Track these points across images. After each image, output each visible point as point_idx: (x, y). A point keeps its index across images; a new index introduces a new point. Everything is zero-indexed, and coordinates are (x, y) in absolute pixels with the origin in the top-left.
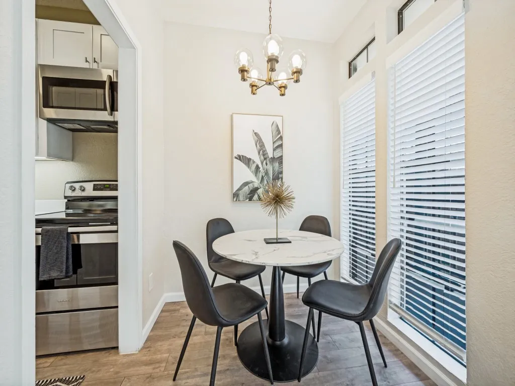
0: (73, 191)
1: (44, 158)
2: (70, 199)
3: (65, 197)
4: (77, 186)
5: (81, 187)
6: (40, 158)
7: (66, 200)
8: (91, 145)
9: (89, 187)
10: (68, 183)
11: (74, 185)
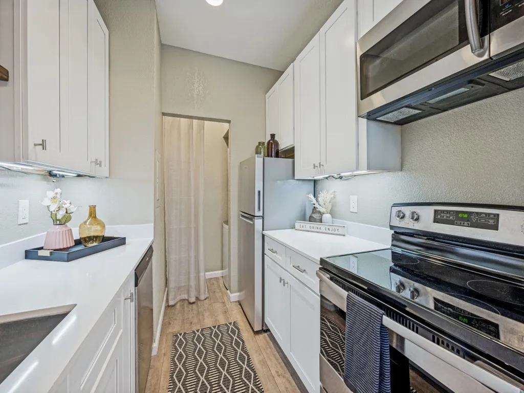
0: (402, 218)
1: (365, 172)
2: (398, 231)
3: (392, 227)
4: (407, 211)
5: (413, 213)
6: (361, 172)
7: (393, 232)
8: (431, 139)
9: (427, 214)
10: (395, 205)
11: (403, 209)
